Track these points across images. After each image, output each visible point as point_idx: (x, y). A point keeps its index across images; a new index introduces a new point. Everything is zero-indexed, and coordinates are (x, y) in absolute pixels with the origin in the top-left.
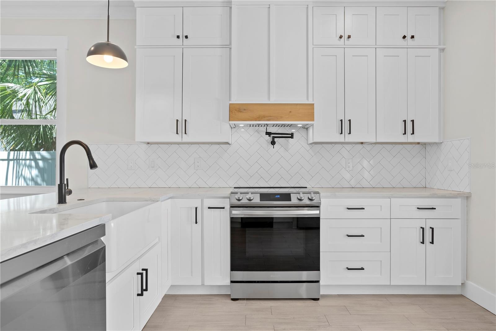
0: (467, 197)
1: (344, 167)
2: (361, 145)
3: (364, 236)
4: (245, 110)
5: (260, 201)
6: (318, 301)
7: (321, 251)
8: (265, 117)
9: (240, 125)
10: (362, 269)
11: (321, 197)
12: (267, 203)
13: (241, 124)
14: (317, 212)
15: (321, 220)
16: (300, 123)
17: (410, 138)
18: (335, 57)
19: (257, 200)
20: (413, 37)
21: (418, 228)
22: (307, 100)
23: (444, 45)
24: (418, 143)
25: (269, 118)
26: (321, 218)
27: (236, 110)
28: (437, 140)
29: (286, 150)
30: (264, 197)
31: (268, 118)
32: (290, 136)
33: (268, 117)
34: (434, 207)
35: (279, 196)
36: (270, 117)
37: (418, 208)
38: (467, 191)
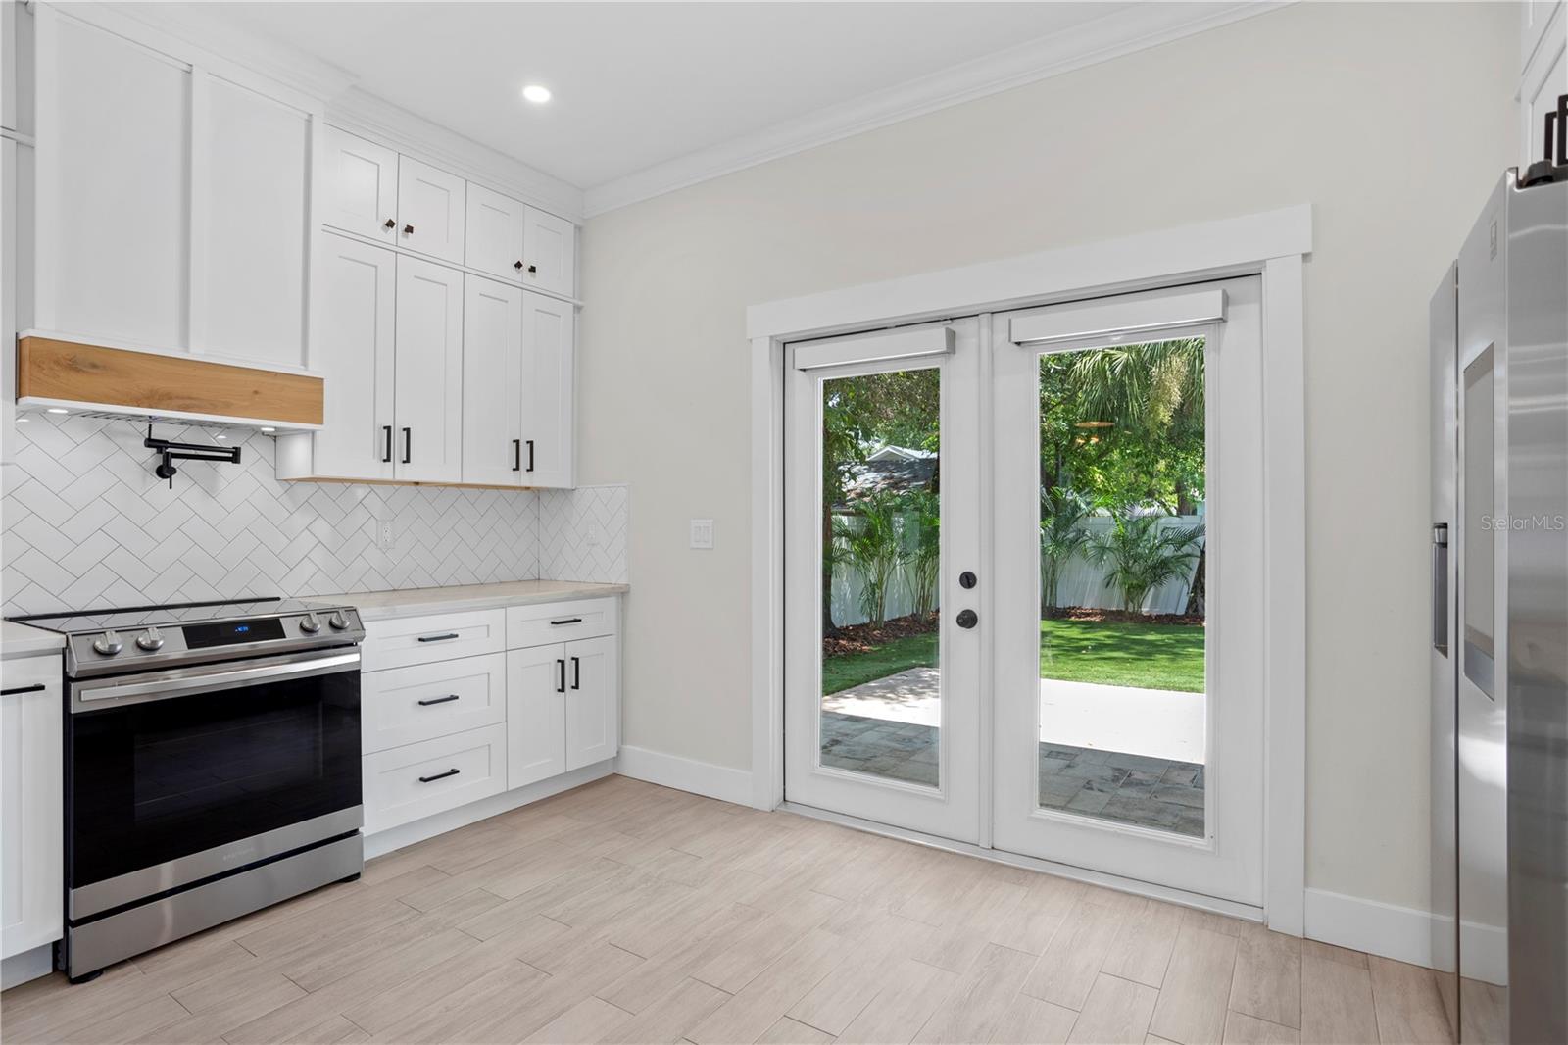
0: (623, 593)
1: (374, 540)
2: (413, 487)
3: (457, 698)
4: (94, 366)
5: (189, 648)
6: (359, 880)
7: (363, 752)
8: (170, 398)
9: (51, 410)
10: (455, 772)
11: (361, 619)
12: (204, 652)
13: (59, 407)
14: (354, 658)
15: (362, 675)
16: (268, 425)
17: (524, 479)
18: (374, 269)
19: (175, 646)
20: (533, 269)
21: (553, 662)
22: (302, 367)
23: (581, 300)
24: (528, 488)
25: (188, 402)
26: (362, 671)
27: (57, 362)
28: (568, 485)
29: (209, 493)
30: (196, 635)
31: (181, 402)
32: (231, 455)
33: (183, 398)
34: (578, 618)
35: (246, 629)
36: (190, 398)
37: (553, 623)
38: (623, 581)
